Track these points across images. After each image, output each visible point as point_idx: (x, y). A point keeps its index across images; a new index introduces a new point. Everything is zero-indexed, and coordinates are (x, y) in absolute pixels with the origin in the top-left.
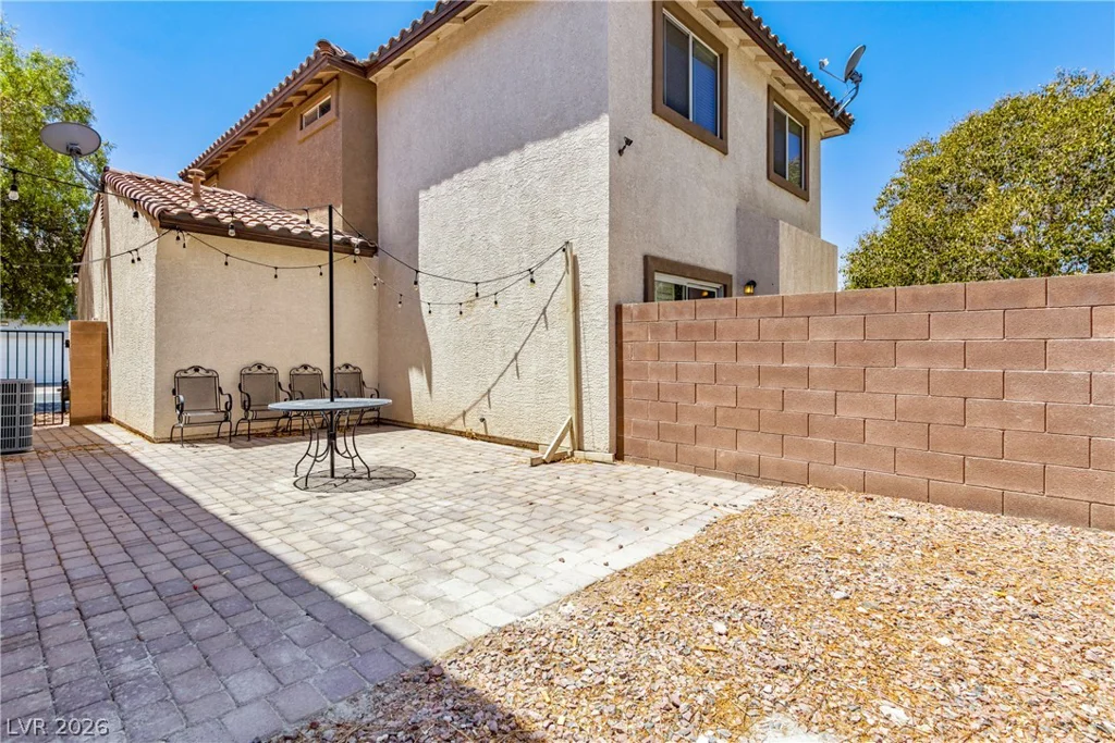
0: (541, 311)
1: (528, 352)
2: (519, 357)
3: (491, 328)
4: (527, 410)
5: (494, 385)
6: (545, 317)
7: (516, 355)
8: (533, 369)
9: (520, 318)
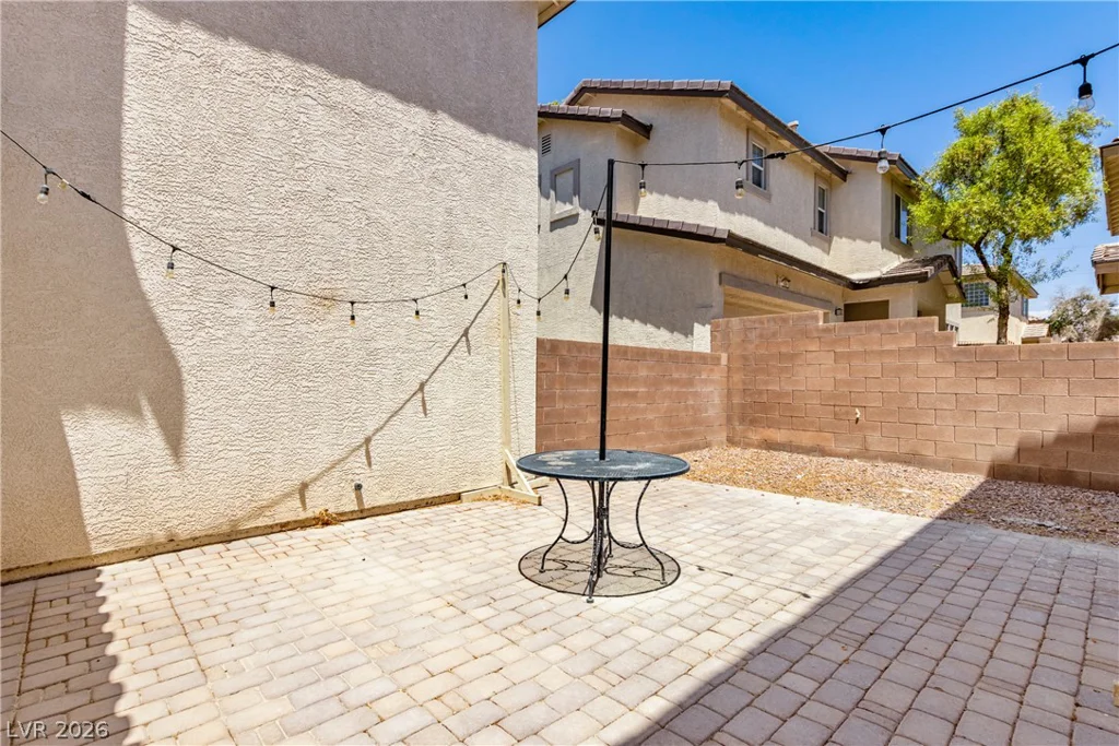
0: (462, 331)
1: (442, 382)
2: (426, 388)
3: (373, 345)
4: (438, 456)
5: (377, 430)
6: (467, 340)
7: (422, 386)
8: (450, 402)
9: (429, 337)
